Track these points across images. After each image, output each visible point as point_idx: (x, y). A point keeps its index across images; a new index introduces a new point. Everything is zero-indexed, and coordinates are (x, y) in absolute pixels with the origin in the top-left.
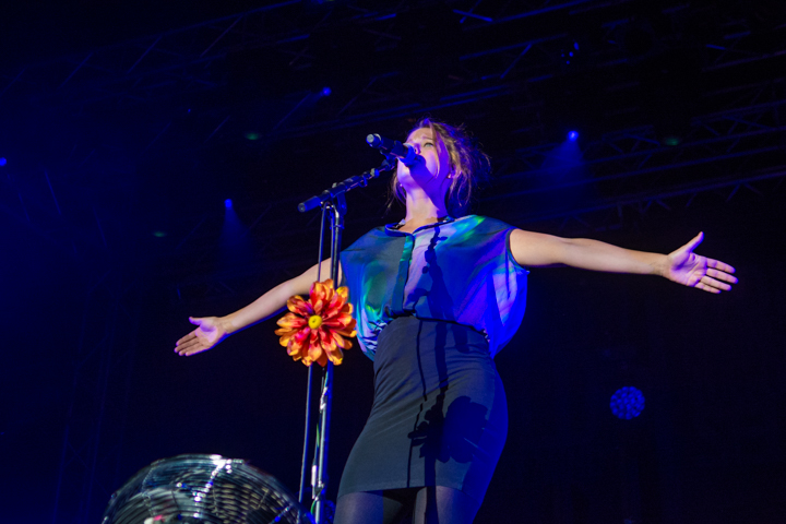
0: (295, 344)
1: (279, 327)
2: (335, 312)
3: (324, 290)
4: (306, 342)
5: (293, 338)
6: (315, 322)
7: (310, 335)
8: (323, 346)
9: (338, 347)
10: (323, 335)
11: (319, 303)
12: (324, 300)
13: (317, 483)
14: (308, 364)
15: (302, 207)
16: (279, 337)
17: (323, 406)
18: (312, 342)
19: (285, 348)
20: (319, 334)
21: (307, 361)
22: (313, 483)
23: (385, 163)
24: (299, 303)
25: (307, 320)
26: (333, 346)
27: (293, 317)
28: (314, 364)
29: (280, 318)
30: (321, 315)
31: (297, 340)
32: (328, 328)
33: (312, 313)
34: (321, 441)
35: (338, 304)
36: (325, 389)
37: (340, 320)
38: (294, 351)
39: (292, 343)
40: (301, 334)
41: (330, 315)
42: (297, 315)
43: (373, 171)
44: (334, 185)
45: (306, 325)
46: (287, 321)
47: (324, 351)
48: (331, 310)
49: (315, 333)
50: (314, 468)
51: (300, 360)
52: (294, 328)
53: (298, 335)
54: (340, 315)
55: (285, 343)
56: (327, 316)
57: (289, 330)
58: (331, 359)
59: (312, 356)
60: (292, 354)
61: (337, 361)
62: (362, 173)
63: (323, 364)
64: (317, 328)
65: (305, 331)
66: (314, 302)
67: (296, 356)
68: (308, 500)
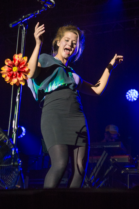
0: (7, 77)
1: (2, 70)
2: (23, 66)
3: (18, 57)
4: (12, 77)
5: (7, 75)
6: (15, 69)
7: (13, 74)
8: (18, 78)
9: (23, 79)
10: (18, 74)
11: (17, 62)
12: (18, 61)
13: (14, 127)
14: (12, 84)
15: (11, 26)
16: (2, 74)
17: (17, 100)
18: (14, 77)
19: (4, 78)
20: (16, 74)
21: (12, 83)
22: (13, 127)
23: (43, 8)
24: (9, 62)
25: (12, 68)
26: (21, 79)
27: (7, 67)
28: (15, 85)
29: (2, 67)
30: (17, 67)
31: (8, 76)
32: (20, 72)
33: (14, 66)
34: (16, 112)
35: (24, 63)
36: (18, 94)
37: (24, 69)
38: (7, 79)
39: (6, 77)
40: (10, 73)
41: (21, 67)
42: (8, 66)
43: (38, 11)
44: (23, 17)
45: (12, 70)
46: (5, 68)
47: (18, 80)
48: (21, 65)
49: (15, 74)
50: (14, 122)
51: (9, 83)
52: (7, 71)
53: (9, 74)
54: (24, 67)
55: (4, 76)
56: (19, 67)
57: (6, 72)
58: (21, 83)
59: (14, 82)
60: (6, 81)
61: (23, 84)
62: (34, 12)
63: (18, 85)
64: (16, 72)
65: (11, 73)
66: (15, 62)
67: (8, 81)
68: (11, 133)
